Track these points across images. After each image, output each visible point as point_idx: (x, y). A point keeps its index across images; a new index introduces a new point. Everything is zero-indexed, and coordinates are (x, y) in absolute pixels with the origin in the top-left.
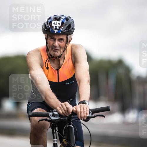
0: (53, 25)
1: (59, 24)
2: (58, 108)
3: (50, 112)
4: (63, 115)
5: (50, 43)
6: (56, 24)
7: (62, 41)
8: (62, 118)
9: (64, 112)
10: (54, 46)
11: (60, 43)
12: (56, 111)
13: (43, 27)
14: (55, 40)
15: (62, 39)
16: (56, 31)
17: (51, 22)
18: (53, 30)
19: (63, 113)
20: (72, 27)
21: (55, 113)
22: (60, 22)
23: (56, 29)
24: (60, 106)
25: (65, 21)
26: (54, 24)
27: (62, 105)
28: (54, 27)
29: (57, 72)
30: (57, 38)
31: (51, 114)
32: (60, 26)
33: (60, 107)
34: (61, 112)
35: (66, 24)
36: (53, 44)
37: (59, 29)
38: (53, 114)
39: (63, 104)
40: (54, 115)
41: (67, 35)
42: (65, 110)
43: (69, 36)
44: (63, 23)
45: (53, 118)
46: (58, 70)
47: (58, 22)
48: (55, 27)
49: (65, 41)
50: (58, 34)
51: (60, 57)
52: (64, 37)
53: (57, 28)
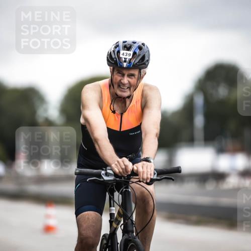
0: (121, 56)
1: (130, 55)
2: (113, 165)
3: (103, 170)
4: (120, 175)
5: (116, 79)
6: (126, 55)
7: (133, 77)
8: (118, 179)
9: (121, 170)
10: (121, 83)
11: (130, 80)
12: (111, 170)
13: (107, 57)
14: (123, 75)
15: (133, 75)
16: (125, 65)
17: (119, 52)
18: (121, 63)
19: (120, 172)
20: (146, 59)
21: (108, 171)
22: (131, 52)
23: (125, 61)
24: (116, 163)
25: (138, 51)
26: (123, 54)
27: (118, 162)
28: (123, 59)
29: (120, 117)
30: (126, 73)
31: (103, 172)
32: (131, 57)
33: (116, 165)
34: (117, 171)
35: (139, 55)
36: (120, 80)
37: (130, 62)
38: (107, 172)
39: (120, 160)
40: (107, 174)
41: (140, 70)
42: (122, 169)
43: (142, 71)
44: (135, 53)
45: (106, 178)
46: (122, 114)
47: (128, 52)
48: (125, 58)
49: (136, 77)
50: (128, 68)
51: (129, 97)
52: (136, 72)
53: (127, 60)
